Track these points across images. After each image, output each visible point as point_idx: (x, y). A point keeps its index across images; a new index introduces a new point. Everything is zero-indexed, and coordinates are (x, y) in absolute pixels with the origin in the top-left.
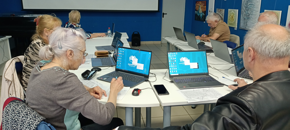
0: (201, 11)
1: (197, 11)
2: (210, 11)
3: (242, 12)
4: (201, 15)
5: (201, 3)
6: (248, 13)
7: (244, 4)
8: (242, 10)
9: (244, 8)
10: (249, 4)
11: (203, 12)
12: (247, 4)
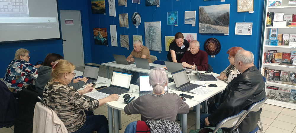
0: (101, 36)
1: (96, 36)
2: (112, 37)
3: (146, 38)
5: (100, 30)
6: (152, 38)
7: (147, 32)
8: (146, 36)
9: (148, 35)
10: (152, 31)
11: (104, 37)
12: (150, 31)
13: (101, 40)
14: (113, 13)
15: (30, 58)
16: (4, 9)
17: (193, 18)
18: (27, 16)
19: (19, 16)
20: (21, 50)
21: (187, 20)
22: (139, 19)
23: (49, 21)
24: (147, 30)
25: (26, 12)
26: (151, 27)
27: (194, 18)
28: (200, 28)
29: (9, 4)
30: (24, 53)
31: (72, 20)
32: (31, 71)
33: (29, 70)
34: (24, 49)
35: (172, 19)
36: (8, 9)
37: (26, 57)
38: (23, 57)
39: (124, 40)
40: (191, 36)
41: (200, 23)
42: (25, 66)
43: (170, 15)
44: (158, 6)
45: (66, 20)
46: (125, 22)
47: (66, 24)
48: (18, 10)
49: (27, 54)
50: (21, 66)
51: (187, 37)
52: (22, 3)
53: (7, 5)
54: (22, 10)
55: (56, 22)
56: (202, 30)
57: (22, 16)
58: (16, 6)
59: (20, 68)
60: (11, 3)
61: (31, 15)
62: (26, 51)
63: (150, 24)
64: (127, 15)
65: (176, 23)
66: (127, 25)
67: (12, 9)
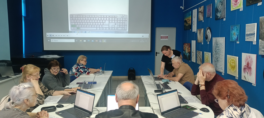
0: (187, 52)
1: (184, 51)
2: (193, 53)
3: (213, 55)
4: (187, 55)
5: (187, 45)
6: (217, 57)
7: (214, 48)
8: (213, 54)
9: (214, 52)
11: (188, 52)
12: (216, 49)
13: (186, 55)
14: (194, 29)
15: (87, 62)
16: (112, 28)
17: (253, 33)
18: (126, 33)
19: (121, 33)
20: (81, 57)
21: (248, 35)
22: (210, 35)
23: (143, 36)
24: (214, 46)
25: (126, 30)
26: (217, 44)
27: (255, 33)
28: (260, 47)
29: (116, 24)
30: (83, 58)
31: (167, 35)
32: (83, 72)
33: (82, 71)
34: (83, 56)
35: (235, 34)
36: (114, 27)
37: (84, 62)
38: (82, 61)
39: (199, 56)
40: (250, 58)
41: (260, 40)
42: (79, 68)
43: (233, 30)
44: (224, 19)
45: (162, 35)
46: (201, 37)
47: (161, 39)
48: (121, 29)
49: (85, 59)
50: (77, 67)
51: (246, 58)
52: (124, 23)
53: (114, 25)
54: (123, 28)
55: (149, 37)
56: (262, 49)
57: (123, 33)
58: (120, 25)
59: (76, 69)
60: (117, 23)
61: (130, 32)
62: (84, 57)
63: (216, 40)
64: (202, 30)
65: (237, 40)
66: (202, 41)
67: (117, 28)
